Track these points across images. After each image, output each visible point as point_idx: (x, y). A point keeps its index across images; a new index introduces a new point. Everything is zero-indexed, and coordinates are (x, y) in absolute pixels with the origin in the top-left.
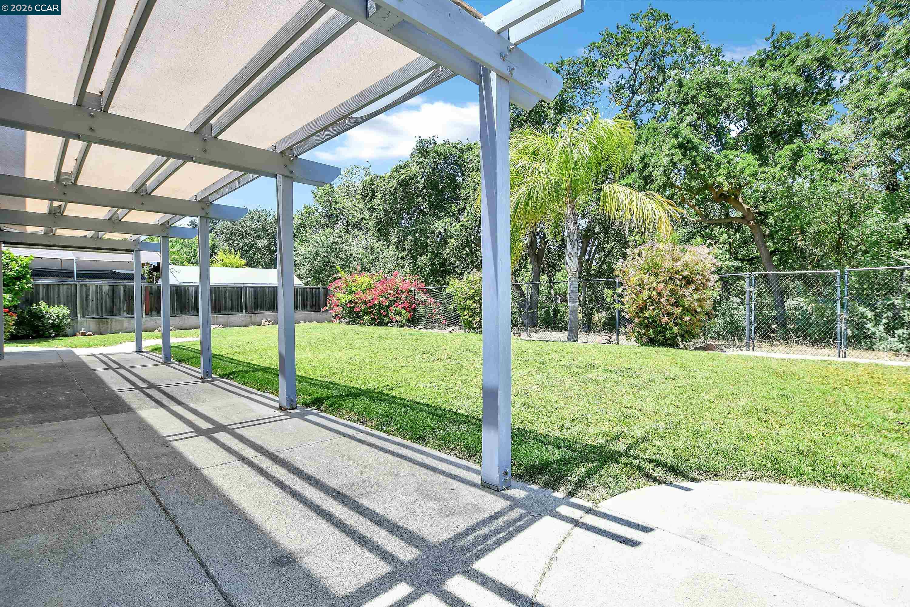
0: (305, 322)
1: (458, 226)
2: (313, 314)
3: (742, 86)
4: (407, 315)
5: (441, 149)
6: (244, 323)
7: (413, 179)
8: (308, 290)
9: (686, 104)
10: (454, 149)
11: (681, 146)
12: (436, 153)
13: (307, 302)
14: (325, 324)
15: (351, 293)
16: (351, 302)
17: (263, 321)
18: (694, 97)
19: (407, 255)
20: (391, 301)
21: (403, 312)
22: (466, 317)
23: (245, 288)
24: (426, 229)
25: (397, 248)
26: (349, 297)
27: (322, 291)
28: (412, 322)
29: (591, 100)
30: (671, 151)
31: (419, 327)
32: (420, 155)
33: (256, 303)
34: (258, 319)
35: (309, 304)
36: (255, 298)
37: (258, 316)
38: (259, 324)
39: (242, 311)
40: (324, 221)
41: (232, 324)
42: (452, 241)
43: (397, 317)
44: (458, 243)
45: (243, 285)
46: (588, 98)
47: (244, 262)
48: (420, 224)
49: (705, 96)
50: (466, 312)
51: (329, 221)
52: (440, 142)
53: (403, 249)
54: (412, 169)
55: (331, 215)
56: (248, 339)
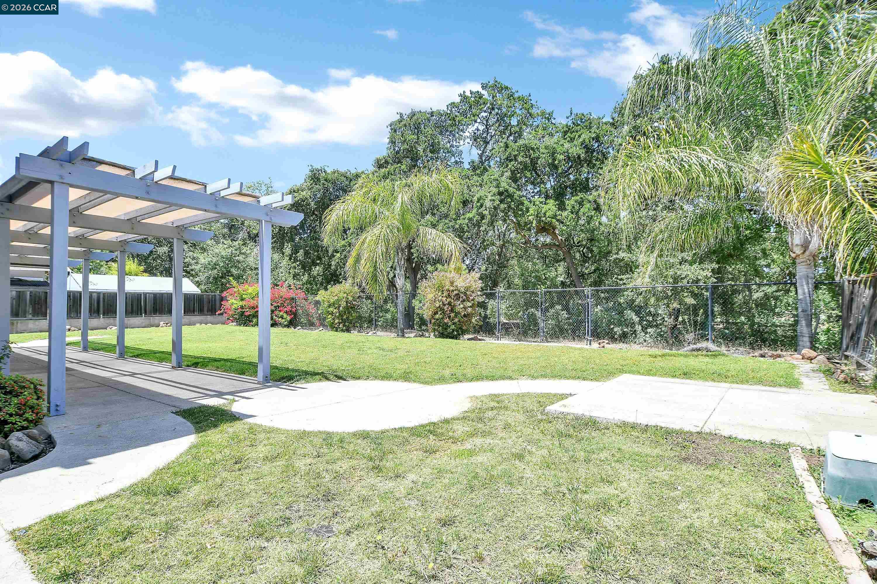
0: (201, 323)
1: (343, 242)
2: (209, 318)
3: (547, 151)
4: (289, 318)
5: (330, 177)
6: (143, 325)
7: (304, 201)
8: (205, 296)
9: (511, 161)
10: (343, 178)
11: (500, 194)
12: (326, 180)
13: (203, 307)
14: (219, 326)
15: (242, 300)
16: (242, 307)
17: (162, 323)
18: (515, 156)
19: (298, 266)
20: (275, 307)
21: (285, 316)
22: (329, 320)
23: (145, 294)
24: (316, 244)
25: (290, 259)
26: (241, 303)
27: (218, 297)
28: (292, 324)
29: (457, 144)
30: (493, 198)
31: (298, 328)
32: (312, 182)
33: (155, 308)
34: (156, 322)
35: (206, 309)
36: (154, 304)
37: (156, 319)
38: (158, 326)
39: (141, 314)
40: (226, 230)
41: (133, 326)
42: (338, 255)
43: (280, 319)
44: (342, 257)
45: (142, 292)
46: (455, 142)
47: (142, 268)
48: (311, 240)
49: (523, 157)
50: (330, 316)
51: (230, 231)
52: (329, 171)
53: (296, 260)
54: (304, 193)
55: (233, 225)
56: (148, 336)
